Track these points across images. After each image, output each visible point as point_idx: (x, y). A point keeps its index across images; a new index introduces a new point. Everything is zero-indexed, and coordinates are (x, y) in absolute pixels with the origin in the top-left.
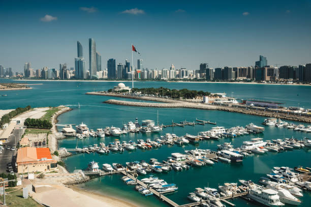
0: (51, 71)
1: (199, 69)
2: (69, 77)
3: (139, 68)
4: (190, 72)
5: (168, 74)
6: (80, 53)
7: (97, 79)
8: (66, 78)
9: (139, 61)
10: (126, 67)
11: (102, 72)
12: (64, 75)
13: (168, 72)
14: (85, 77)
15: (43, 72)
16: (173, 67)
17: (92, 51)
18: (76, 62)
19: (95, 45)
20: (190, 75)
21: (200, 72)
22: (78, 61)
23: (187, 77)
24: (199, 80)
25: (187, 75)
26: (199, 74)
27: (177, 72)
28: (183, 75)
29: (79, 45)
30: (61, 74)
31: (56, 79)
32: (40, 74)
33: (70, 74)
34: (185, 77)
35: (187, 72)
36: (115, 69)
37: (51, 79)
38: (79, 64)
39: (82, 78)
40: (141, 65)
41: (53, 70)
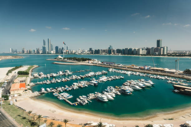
0: (33, 51)
1: (89, 50)
2: (40, 53)
3: (67, 49)
4: (86, 51)
5: (78, 52)
6: (44, 44)
7: (51, 54)
8: (39, 53)
11: (53, 51)
12: (38, 52)
14: (47, 53)
15: (30, 51)
16: (80, 49)
17: (49, 43)
19: (50, 41)
21: (90, 51)
24: (89, 54)
26: (89, 52)
27: (81, 51)
29: (44, 41)
30: (37, 52)
31: (35, 54)
32: (29, 52)
33: (41, 52)
34: (84, 53)
36: (58, 50)
37: (33, 54)
38: (44, 48)
39: (45, 53)
40: (68, 48)
41: (34, 50)
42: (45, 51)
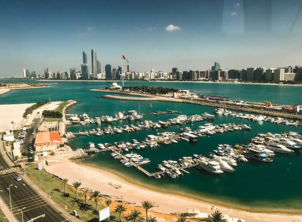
0: (64, 74)
1: (171, 72)
2: (77, 78)
3: (128, 71)
4: (165, 74)
5: (149, 76)
6: (85, 60)
7: (98, 79)
8: (75, 78)
9: (128, 66)
10: (118, 70)
11: (101, 74)
12: (73, 76)
13: (149, 74)
14: (89, 78)
15: (58, 74)
16: (153, 70)
17: (94, 59)
18: (82, 66)
19: (96, 54)
20: (165, 76)
21: (172, 74)
22: (84, 67)
23: (163, 78)
24: (171, 80)
25: (163, 76)
26: (171, 76)
27: (156, 74)
28: (160, 77)
29: (84, 55)
30: (71, 75)
31: (68, 79)
32: (56, 76)
33: (78, 76)
34: (161, 78)
35: (163, 74)
36: (110, 72)
37: (65, 80)
38: (84, 68)
39: (87, 79)
40: (130, 69)
41: (66, 73)
42: (87, 75)
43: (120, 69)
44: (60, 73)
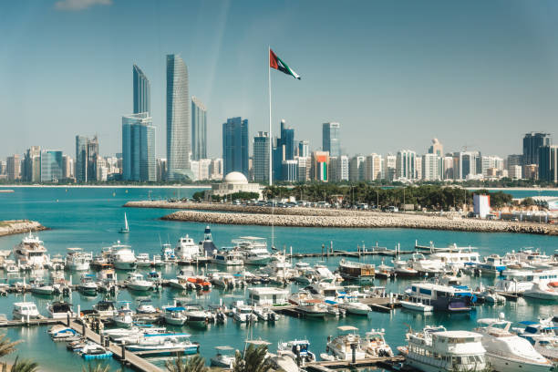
0: (52, 159)
2: (105, 178)
3: (326, 146)
4: (495, 162)
5: (418, 167)
6: (139, 103)
7: (190, 183)
8: (93, 177)
9: (326, 129)
10: (280, 142)
11: (208, 161)
12: (87, 170)
13: (418, 160)
14: (152, 176)
15: (27, 164)
16: (437, 146)
17: (176, 94)
18: (125, 128)
19: (185, 75)
20: (490, 172)
21: (523, 161)
22: (133, 127)
23: (481, 177)
24: (519, 184)
25: (479, 170)
26: (518, 169)
27: (449, 162)
28: (466, 171)
29: (138, 80)
30: (79, 166)
31: (64, 181)
32: (18, 169)
33: (108, 165)
34: (472, 176)
35: (479, 162)
36: (245, 151)
37: (50, 183)
38: (134, 136)
39: (143, 178)
40: (333, 140)
41: (58, 154)
42: (144, 165)
43: (286, 138)
44: (34, 157)
